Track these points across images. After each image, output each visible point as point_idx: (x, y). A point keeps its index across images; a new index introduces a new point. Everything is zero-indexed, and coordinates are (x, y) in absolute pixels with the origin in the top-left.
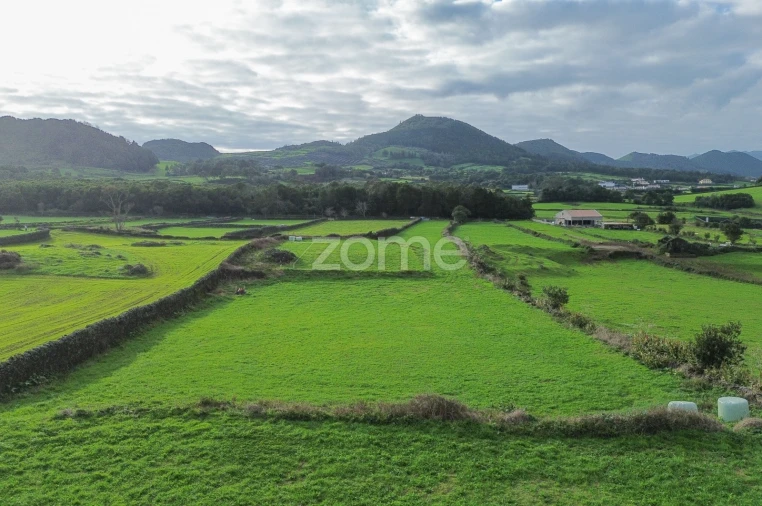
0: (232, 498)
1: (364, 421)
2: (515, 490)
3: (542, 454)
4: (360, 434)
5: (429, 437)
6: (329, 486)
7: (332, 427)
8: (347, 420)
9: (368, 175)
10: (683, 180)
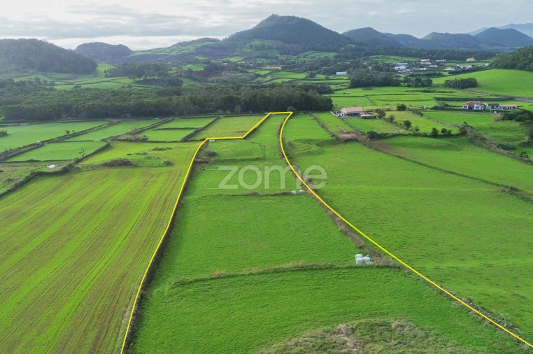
9: (240, 68)
10: (456, 59)
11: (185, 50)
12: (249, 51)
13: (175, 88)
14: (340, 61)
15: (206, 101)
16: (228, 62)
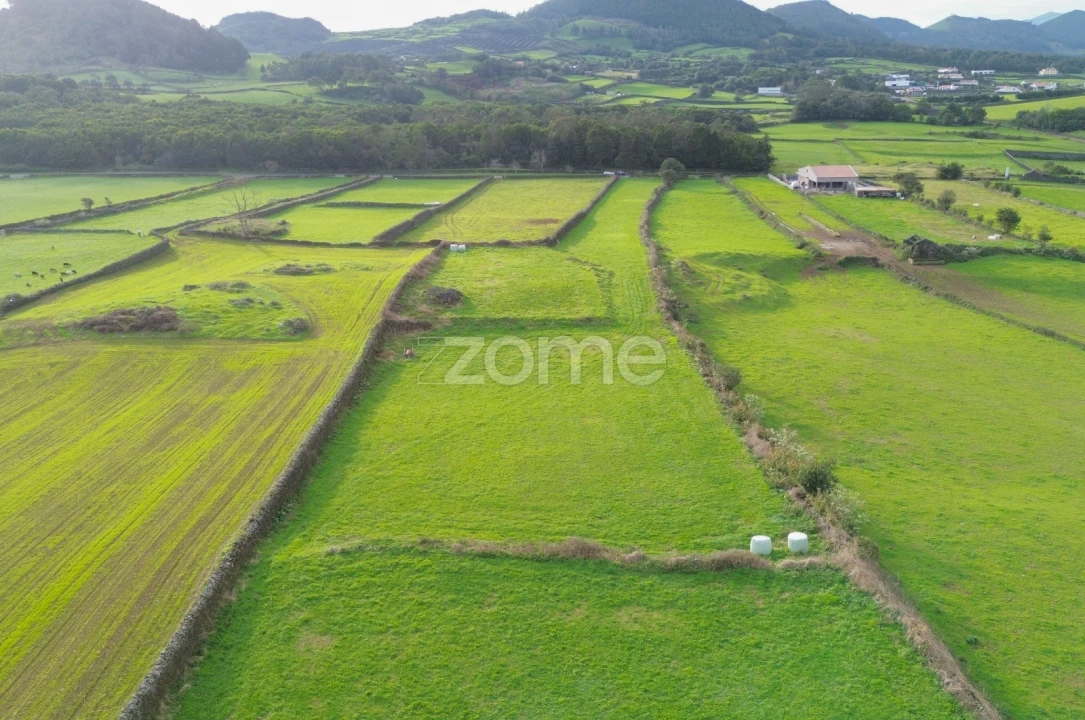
0: (455, 619)
1: (532, 559)
2: (620, 614)
3: (642, 588)
4: (529, 570)
5: (574, 573)
6: (510, 611)
7: (511, 564)
8: (521, 558)
9: (549, 71)
10: (1016, 70)
11: (438, 34)
12: (570, 38)
13: (401, 108)
14: (762, 65)
15: (463, 138)
16: (524, 59)
